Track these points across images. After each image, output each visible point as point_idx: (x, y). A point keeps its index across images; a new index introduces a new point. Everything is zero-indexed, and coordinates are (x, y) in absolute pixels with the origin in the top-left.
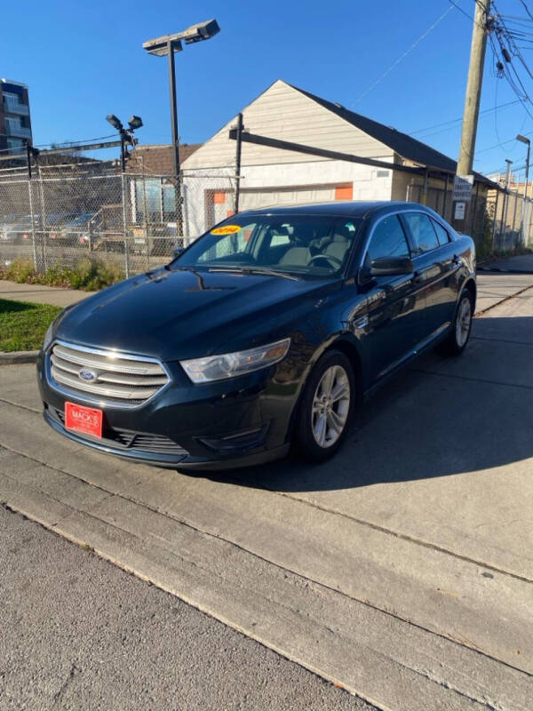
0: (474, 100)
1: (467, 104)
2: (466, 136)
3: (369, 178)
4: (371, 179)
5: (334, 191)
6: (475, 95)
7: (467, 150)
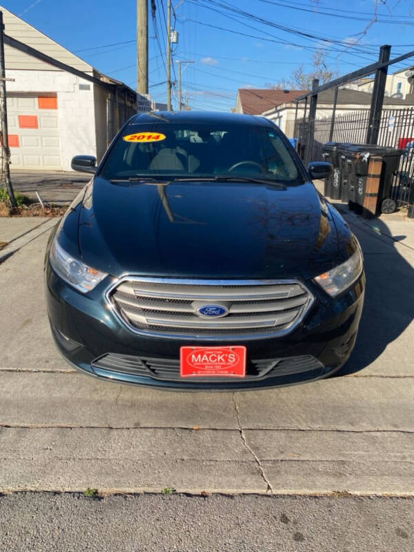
0: (144, 32)
1: (139, 34)
2: (142, 60)
3: (72, 90)
4: (74, 92)
5: (36, 99)
6: (144, 28)
7: (144, 72)
